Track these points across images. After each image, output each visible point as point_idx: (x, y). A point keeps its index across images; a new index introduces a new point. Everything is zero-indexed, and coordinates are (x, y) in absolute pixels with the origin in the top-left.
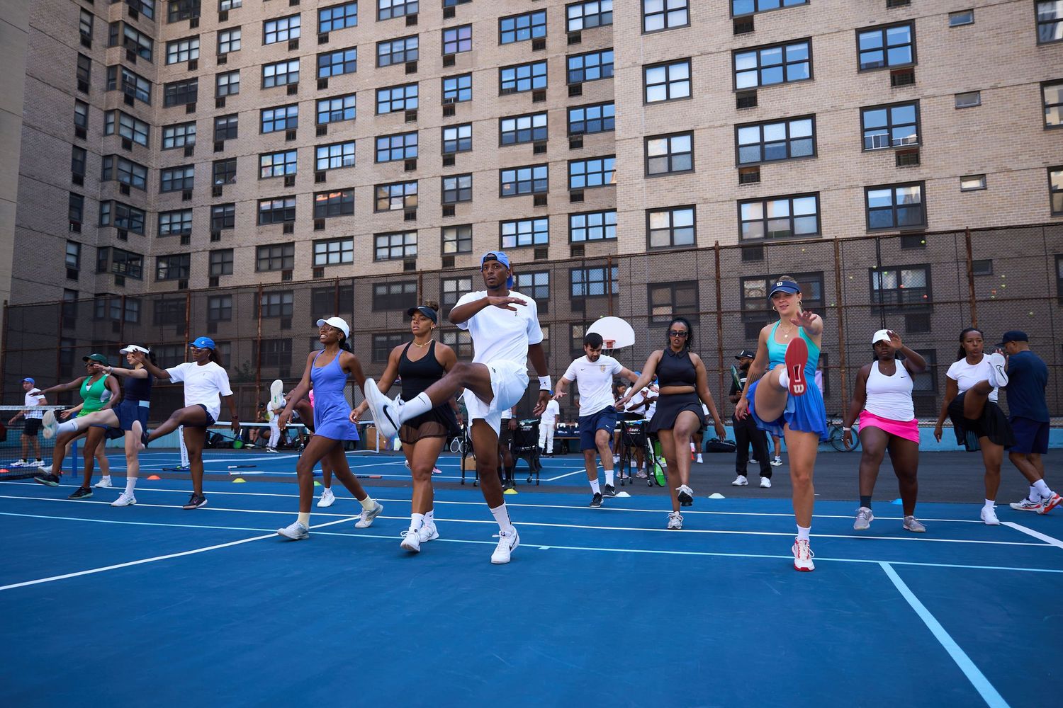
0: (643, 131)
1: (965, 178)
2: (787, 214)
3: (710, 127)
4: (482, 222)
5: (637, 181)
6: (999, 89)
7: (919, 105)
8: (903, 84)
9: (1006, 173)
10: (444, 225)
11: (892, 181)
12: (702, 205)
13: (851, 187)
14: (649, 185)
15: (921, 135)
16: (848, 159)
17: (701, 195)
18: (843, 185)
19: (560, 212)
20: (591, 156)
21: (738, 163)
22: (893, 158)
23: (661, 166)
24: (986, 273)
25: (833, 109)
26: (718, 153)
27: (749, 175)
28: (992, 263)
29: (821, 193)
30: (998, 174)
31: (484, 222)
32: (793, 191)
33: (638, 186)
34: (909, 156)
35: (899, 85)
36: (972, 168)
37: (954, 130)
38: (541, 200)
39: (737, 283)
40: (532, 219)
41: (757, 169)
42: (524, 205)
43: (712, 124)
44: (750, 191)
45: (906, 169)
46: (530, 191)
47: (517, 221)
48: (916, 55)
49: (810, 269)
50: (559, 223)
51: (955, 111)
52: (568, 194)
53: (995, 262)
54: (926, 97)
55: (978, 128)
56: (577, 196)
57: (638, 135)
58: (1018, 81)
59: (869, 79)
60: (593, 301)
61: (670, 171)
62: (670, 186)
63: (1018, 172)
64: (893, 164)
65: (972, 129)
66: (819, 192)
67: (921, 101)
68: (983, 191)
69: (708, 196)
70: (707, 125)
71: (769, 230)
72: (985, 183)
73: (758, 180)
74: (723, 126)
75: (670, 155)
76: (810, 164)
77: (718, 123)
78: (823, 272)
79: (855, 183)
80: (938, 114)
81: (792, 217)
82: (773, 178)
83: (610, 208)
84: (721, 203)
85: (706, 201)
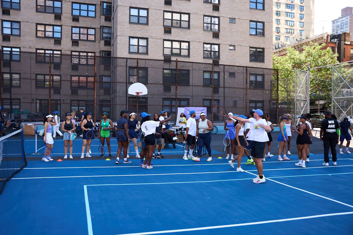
0: (129, 4)
1: (230, 45)
2: (179, 47)
3: (155, 9)
4: (26, 22)
5: (126, 24)
6: (240, 20)
7: (220, 19)
8: (216, 10)
9: (240, 46)
10: (3, 19)
11: (211, 42)
12: (151, 39)
13: (199, 42)
14: (131, 27)
15: (220, 29)
16: (199, 32)
17: (150, 35)
18: (197, 41)
19: (68, 25)
20: (83, 2)
21: (164, 26)
22: (212, 35)
23: (135, 20)
24: (233, 76)
25: (196, 13)
26: (157, 20)
27: (168, 30)
28: (235, 74)
29: (190, 42)
30: (238, 46)
31: (28, 22)
32: (182, 40)
33: (126, 26)
34: (216, 35)
35: (215, 10)
36: (232, 43)
37: (228, 29)
38: (58, 17)
39: (162, 70)
40: (53, 26)
41: (170, 29)
42: (50, 18)
43: (155, 8)
44: (168, 37)
45: (215, 39)
46: (52, 12)
47: (45, 25)
48: (220, 2)
49: (186, 69)
50: (67, 30)
51: (229, 23)
52: (72, 17)
53: (236, 74)
54: (222, 17)
55: (234, 30)
56: (76, 19)
57: (127, 5)
58: (244, 18)
59: (207, 6)
60: (82, 66)
61: (138, 23)
62: (139, 29)
63: (243, 47)
64: (212, 37)
65: (233, 30)
66: (190, 41)
67: (220, 17)
68: (235, 51)
69: (153, 36)
70: (154, 8)
71: (173, 52)
72: (235, 48)
73: (171, 33)
74: (159, 10)
75: (139, 16)
76: (187, 31)
77: (158, 8)
78: (190, 70)
79: (201, 41)
80: (225, 23)
81: (180, 49)
82: (176, 33)
83: (91, 27)
84: (157, 39)
85: (152, 38)
